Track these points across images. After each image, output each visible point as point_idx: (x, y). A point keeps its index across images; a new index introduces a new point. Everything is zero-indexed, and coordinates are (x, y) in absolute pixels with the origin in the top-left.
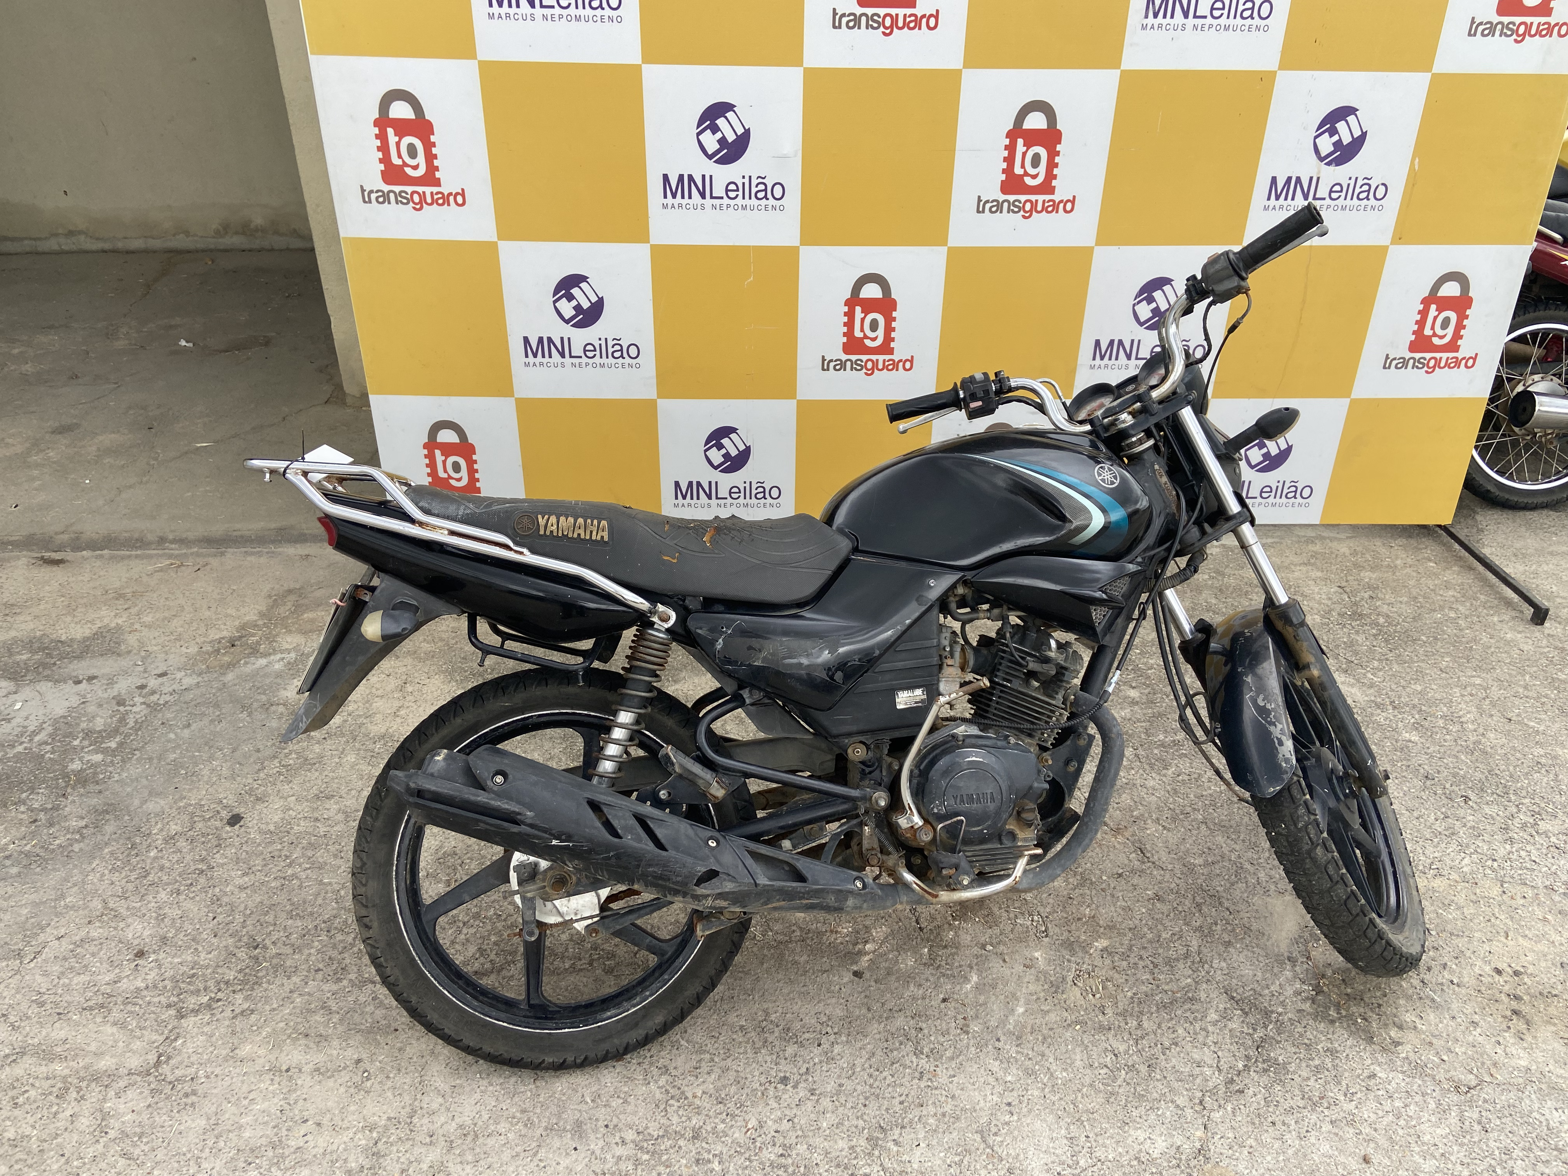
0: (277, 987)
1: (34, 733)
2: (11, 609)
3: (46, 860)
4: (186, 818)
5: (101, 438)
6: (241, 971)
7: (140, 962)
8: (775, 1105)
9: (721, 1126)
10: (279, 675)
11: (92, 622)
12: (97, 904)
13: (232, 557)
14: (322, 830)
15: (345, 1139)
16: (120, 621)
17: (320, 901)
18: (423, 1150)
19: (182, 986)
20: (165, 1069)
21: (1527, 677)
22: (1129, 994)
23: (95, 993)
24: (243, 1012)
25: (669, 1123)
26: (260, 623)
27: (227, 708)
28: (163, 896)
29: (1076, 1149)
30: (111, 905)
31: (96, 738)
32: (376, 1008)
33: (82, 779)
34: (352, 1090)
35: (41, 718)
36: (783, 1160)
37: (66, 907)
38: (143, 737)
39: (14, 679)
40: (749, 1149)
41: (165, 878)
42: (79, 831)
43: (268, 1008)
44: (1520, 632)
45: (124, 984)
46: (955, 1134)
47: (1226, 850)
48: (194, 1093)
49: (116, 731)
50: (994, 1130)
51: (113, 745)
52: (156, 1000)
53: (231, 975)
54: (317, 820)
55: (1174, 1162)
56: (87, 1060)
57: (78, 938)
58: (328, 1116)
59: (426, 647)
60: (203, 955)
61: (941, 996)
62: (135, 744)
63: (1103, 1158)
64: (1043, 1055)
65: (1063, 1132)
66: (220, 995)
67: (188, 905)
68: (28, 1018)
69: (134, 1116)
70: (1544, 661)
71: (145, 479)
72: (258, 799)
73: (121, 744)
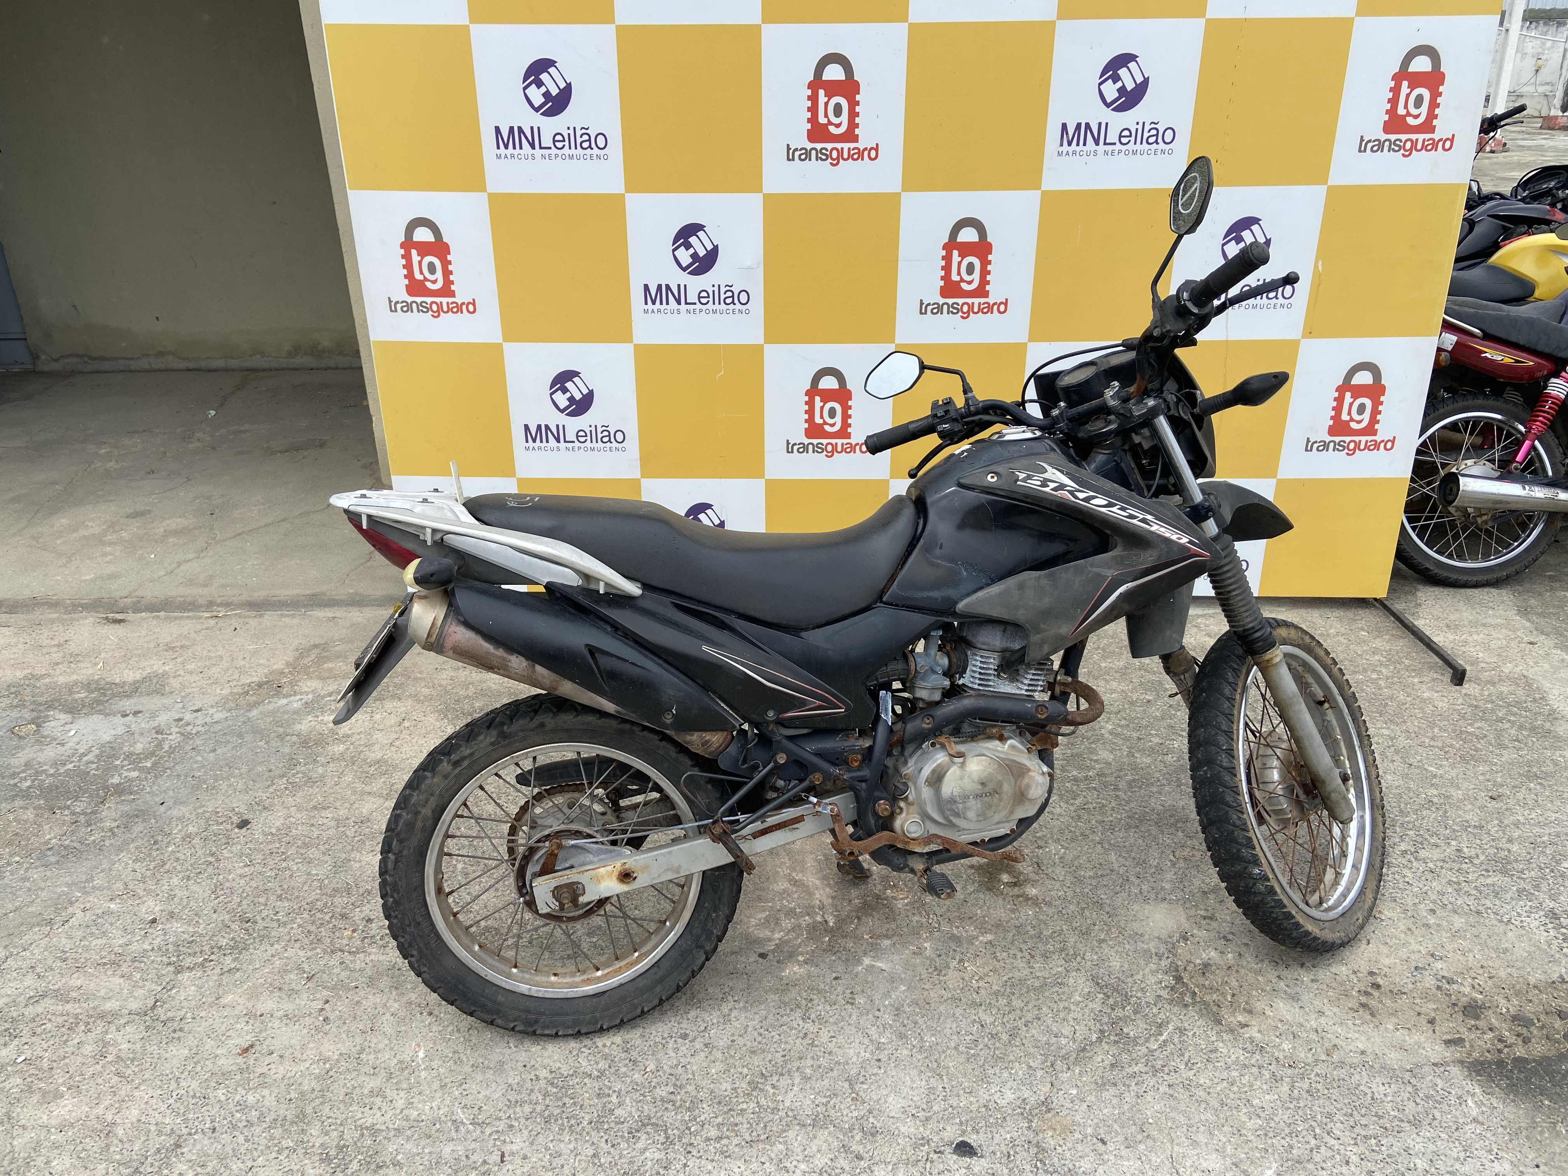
0: (260, 952)
1: (84, 755)
2: (74, 658)
3: (81, 852)
4: (202, 822)
5: (168, 522)
6: (233, 939)
7: (150, 931)
8: (674, 1055)
9: (624, 1070)
10: (296, 712)
11: (143, 669)
12: (120, 885)
13: (269, 618)
14: (316, 833)
15: (302, 1068)
16: (167, 668)
17: (306, 888)
18: (367, 1079)
19: (181, 948)
20: (159, 1011)
21: (1436, 730)
22: (1005, 978)
23: (109, 953)
24: (229, 971)
25: (577, 1065)
26: (286, 670)
27: (248, 737)
28: (175, 881)
29: (932, 1097)
30: (130, 887)
31: (134, 759)
32: (342, 970)
33: (119, 791)
34: (313, 1032)
35: (91, 743)
36: (672, 1097)
37: (94, 888)
38: (175, 759)
39: (71, 713)
40: (644, 1087)
41: (179, 867)
42: (111, 830)
43: (251, 967)
44: (1437, 692)
45: (134, 947)
46: (826, 1081)
47: (1116, 866)
48: (181, 1030)
49: (153, 754)
50: (862, 1079)
51: (149, 765)
52: (159, 959)
53: (223, 942)
54: (313, 825)
55: (1019, 1110)
56: (96, 1003)
57: (100, 911)
58: (291, 1050)
59: (426, 691)
60: (202, 927)
61: (834, 975)
62: (167, 765)
63: (955, 1104)
64: (916, 1023)
65: (923, 1083)
66: (213, 957)
67: (195, 888)
68: (52, 969)
69: (130, 1045)
70: (1456, 717)
71: (202, 555)
72: (265, 808)
73: (155, 764)
